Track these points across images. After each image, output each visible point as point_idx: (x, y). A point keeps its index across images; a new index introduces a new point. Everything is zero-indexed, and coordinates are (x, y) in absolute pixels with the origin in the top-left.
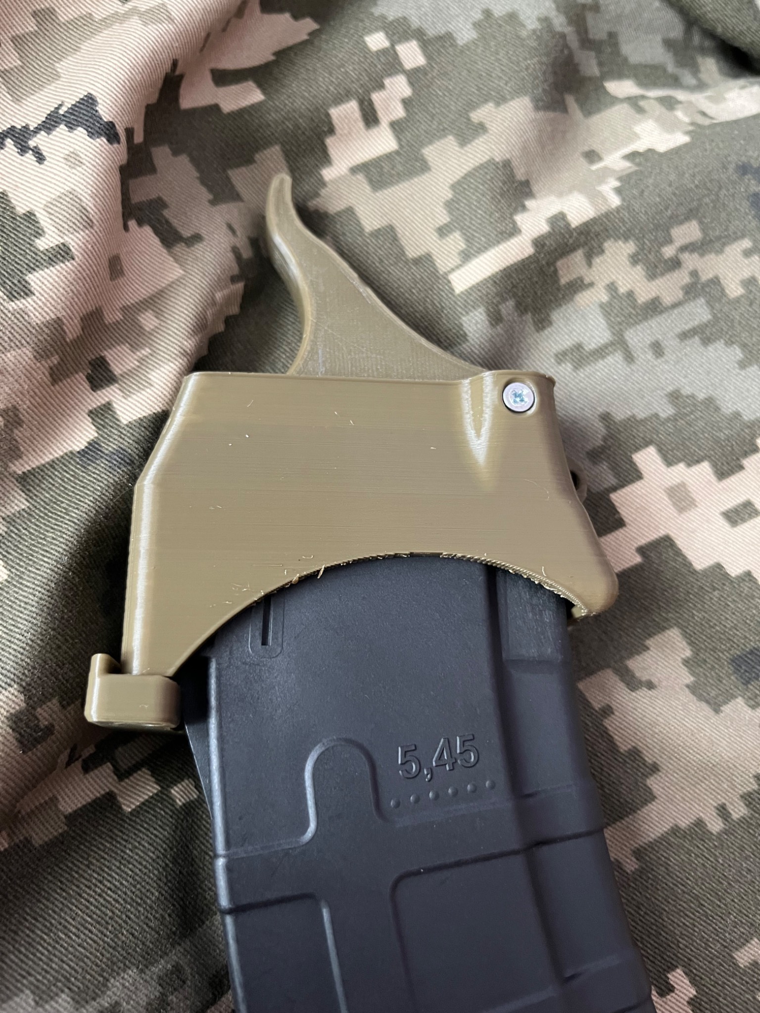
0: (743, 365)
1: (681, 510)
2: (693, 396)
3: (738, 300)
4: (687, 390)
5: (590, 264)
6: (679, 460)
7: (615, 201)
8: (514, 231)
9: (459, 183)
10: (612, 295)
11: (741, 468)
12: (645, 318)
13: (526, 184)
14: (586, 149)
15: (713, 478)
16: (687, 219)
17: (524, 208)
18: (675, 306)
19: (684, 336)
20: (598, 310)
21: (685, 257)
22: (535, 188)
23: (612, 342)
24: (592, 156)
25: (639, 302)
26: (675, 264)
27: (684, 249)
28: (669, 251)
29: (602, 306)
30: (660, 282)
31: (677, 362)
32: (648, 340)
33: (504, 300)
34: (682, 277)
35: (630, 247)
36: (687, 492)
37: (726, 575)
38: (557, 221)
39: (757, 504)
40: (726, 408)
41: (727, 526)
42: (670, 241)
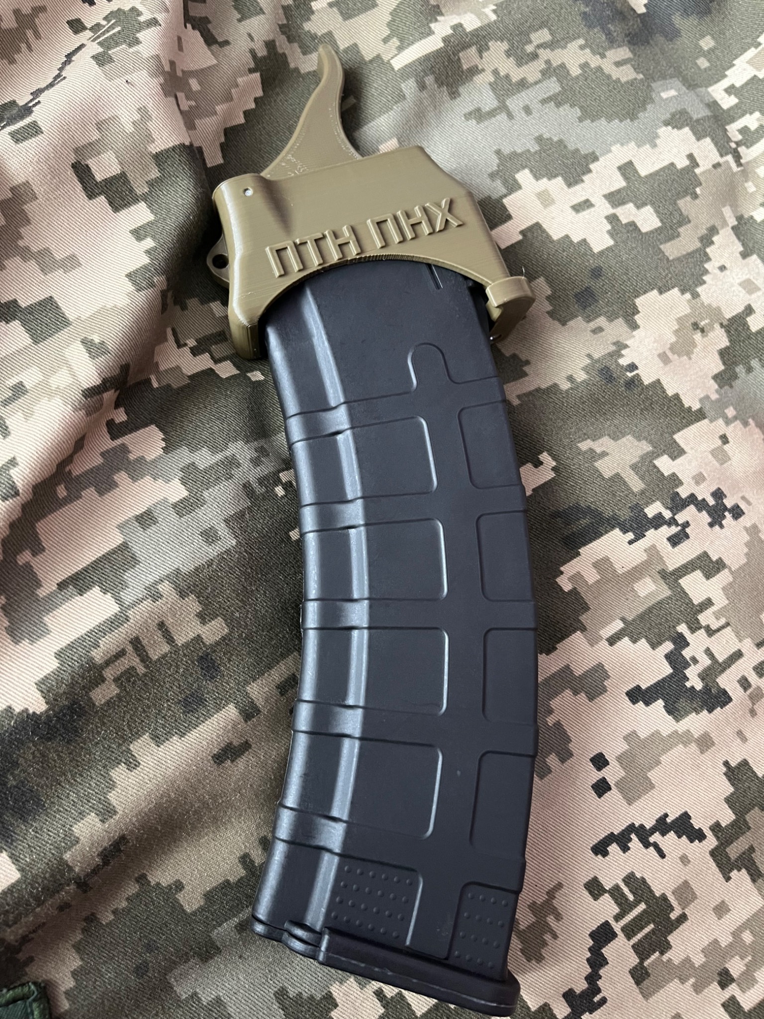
1: (546, 206)
2: (551, 139)
3: (577, 78)
4: (547, 136)
5: (481, 58)
6: (544, 176)
7: (493, 17)
8: (431, 32)
9: (395, 10)
10: (496, 77)
11: (582, 181)
12: (519, 92)
13: (438, 6)
15: (565, 187)
16: (541, 27)
17: (436, 20)
18: (536, 83)
19: (544, 101)
20: (488, 87)
21: (541, 52)
22: (443, 11)
23: (498, 107)
25: (514, 81)
26: (535, 56)
27: (539, 46)
28: (529, 48)
29: (490, 84)
30: (525, 68)
31: (540, 118)
32: (521, 104)
33: (427, 75)
34: (539, 65)
35: (505, 46)
36: (549, 195)
37: (571, 242)
38: (458, 27)
39: (593, 200)
40: (571, 147)
41: (574, 213)
42: (531, 42)
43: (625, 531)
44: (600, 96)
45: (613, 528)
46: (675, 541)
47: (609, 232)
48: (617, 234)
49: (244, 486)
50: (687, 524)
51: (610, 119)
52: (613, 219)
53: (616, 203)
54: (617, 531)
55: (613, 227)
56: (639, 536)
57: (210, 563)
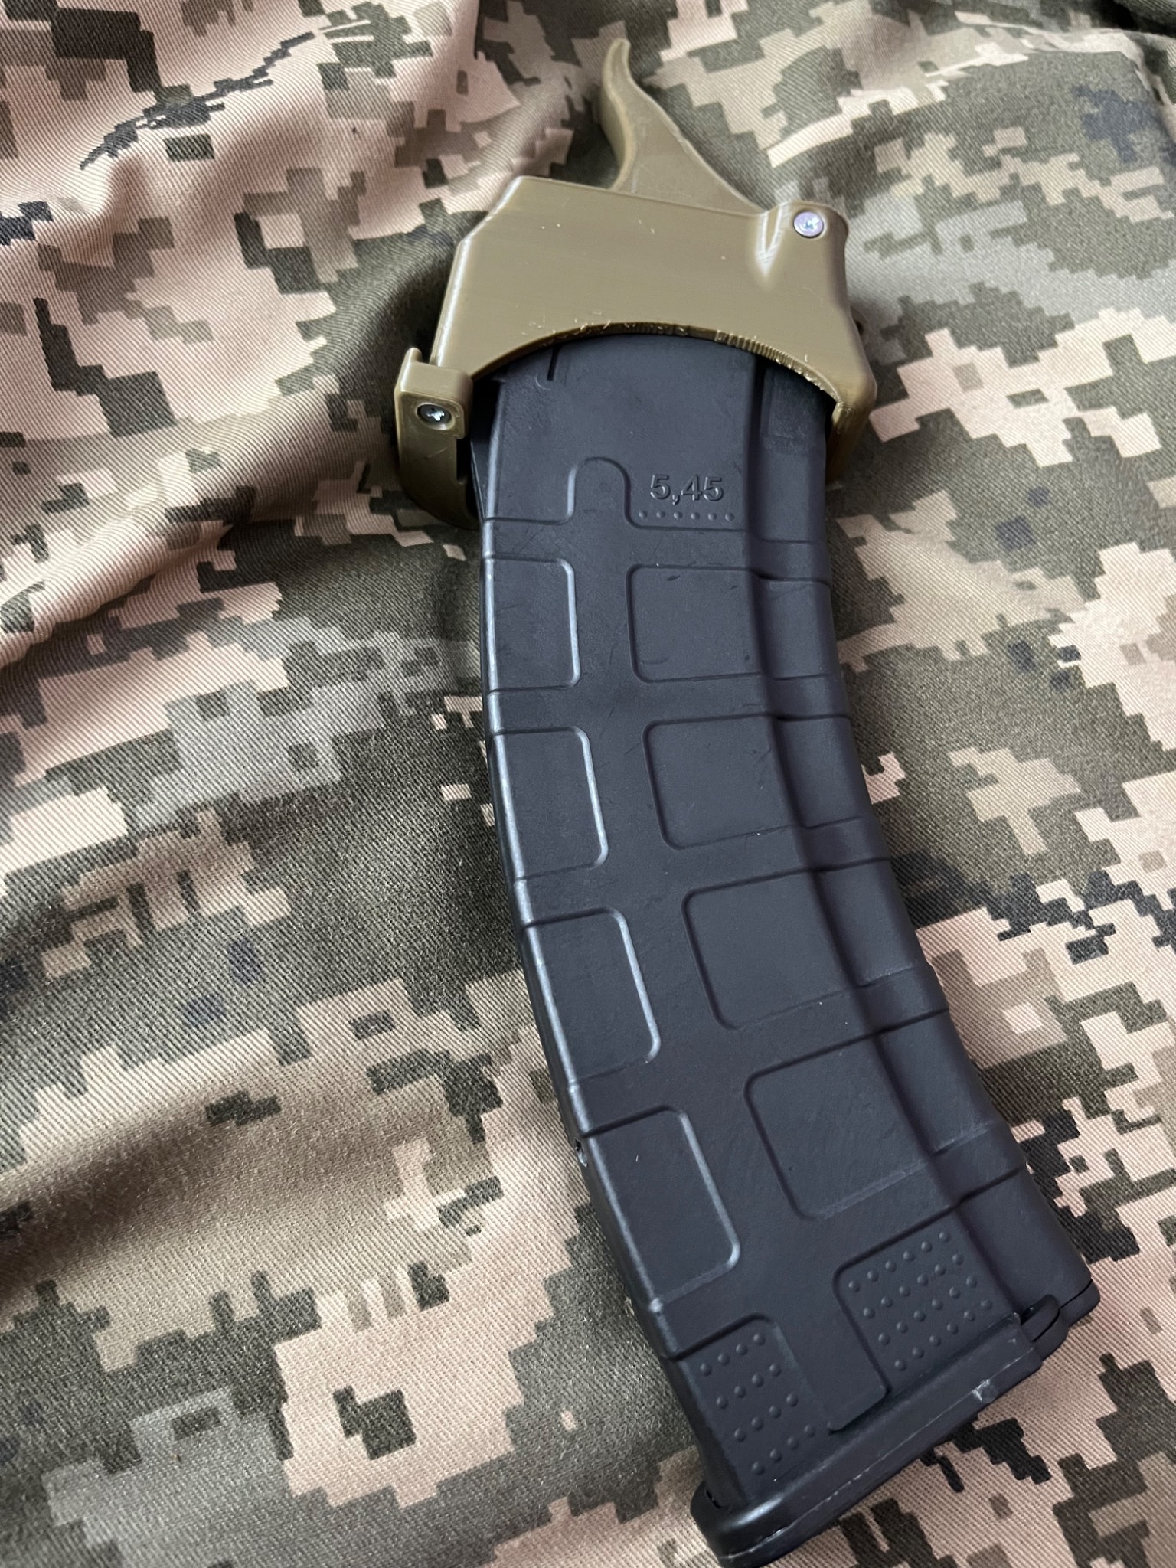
0: (1052, 267)
1: (967, 388)
2: (996, 290)
3: (1057, 208)
4: (990, 284)
5: (909, 156)
6: (971, 343)
7: (940, 96)
8: (836, 110)
9: (790, 67)
11: (1036, 359)
13: (856, 75)
15: (1004, 365)
16: (1013, 124)
17: (849, 93)
18: (990, 204)
19: (996, 234)
20: (912, 201)
21: (1007, 159)
22: (863, 82)
26: (995, 164)
27: (1005, 151)
28: (989, 151)
29: (917, 198)
30: (977, 178)
31: (984, 258)
32: (959, 233)
33: (817, 175)
34: (1001, 177)
35: (951, 141)
36: (975, 372)
37: (1001, 446)
39: (1047, 393)
40: (1029, 303)
41: (1011, 406)
42: (993, 141)
43: (996, 915)
44: (1089, 239)
45: (977, 905)
46: (1080, 951)
47: (1066, 442)
48: (1080, 448)
49: (381, 697)
50: (1110, 929)
51: (1101, 272)
52: (1076, 426)
53: (1087, 403)
54: (983, 912)
55: (1074, 437)
56: (1019, 928)
57: (289, 799)
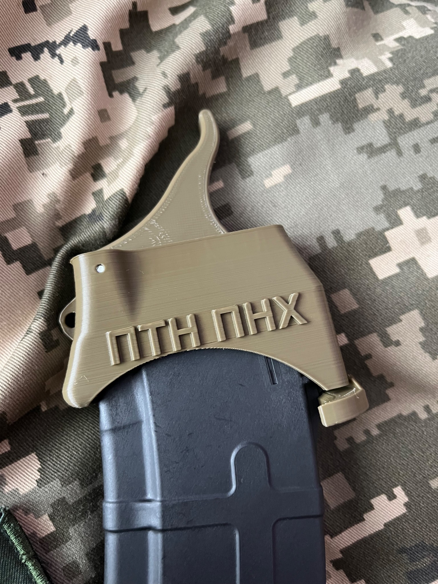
10: (390, 115)
12: (410, 130)
14: (374, 32)
23: (390, 143)
24: (377, 37)
25: (407, 120)
38: (355, 72)
